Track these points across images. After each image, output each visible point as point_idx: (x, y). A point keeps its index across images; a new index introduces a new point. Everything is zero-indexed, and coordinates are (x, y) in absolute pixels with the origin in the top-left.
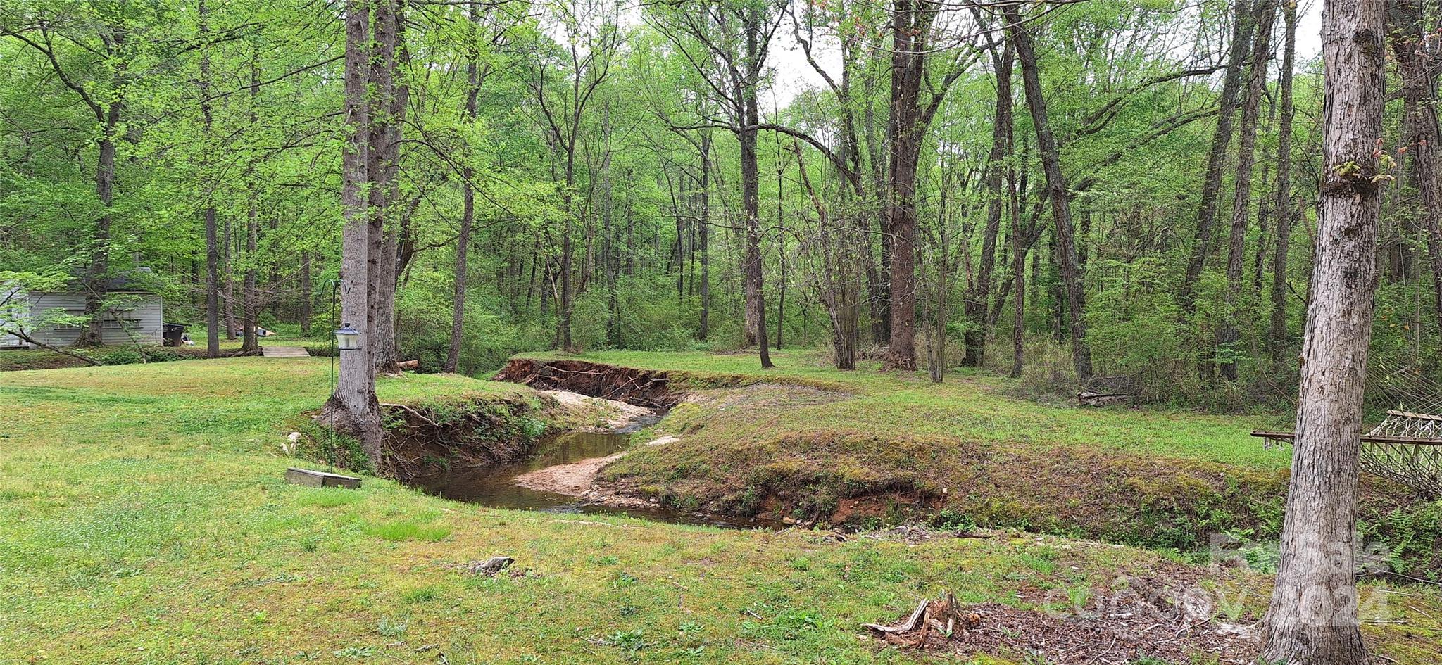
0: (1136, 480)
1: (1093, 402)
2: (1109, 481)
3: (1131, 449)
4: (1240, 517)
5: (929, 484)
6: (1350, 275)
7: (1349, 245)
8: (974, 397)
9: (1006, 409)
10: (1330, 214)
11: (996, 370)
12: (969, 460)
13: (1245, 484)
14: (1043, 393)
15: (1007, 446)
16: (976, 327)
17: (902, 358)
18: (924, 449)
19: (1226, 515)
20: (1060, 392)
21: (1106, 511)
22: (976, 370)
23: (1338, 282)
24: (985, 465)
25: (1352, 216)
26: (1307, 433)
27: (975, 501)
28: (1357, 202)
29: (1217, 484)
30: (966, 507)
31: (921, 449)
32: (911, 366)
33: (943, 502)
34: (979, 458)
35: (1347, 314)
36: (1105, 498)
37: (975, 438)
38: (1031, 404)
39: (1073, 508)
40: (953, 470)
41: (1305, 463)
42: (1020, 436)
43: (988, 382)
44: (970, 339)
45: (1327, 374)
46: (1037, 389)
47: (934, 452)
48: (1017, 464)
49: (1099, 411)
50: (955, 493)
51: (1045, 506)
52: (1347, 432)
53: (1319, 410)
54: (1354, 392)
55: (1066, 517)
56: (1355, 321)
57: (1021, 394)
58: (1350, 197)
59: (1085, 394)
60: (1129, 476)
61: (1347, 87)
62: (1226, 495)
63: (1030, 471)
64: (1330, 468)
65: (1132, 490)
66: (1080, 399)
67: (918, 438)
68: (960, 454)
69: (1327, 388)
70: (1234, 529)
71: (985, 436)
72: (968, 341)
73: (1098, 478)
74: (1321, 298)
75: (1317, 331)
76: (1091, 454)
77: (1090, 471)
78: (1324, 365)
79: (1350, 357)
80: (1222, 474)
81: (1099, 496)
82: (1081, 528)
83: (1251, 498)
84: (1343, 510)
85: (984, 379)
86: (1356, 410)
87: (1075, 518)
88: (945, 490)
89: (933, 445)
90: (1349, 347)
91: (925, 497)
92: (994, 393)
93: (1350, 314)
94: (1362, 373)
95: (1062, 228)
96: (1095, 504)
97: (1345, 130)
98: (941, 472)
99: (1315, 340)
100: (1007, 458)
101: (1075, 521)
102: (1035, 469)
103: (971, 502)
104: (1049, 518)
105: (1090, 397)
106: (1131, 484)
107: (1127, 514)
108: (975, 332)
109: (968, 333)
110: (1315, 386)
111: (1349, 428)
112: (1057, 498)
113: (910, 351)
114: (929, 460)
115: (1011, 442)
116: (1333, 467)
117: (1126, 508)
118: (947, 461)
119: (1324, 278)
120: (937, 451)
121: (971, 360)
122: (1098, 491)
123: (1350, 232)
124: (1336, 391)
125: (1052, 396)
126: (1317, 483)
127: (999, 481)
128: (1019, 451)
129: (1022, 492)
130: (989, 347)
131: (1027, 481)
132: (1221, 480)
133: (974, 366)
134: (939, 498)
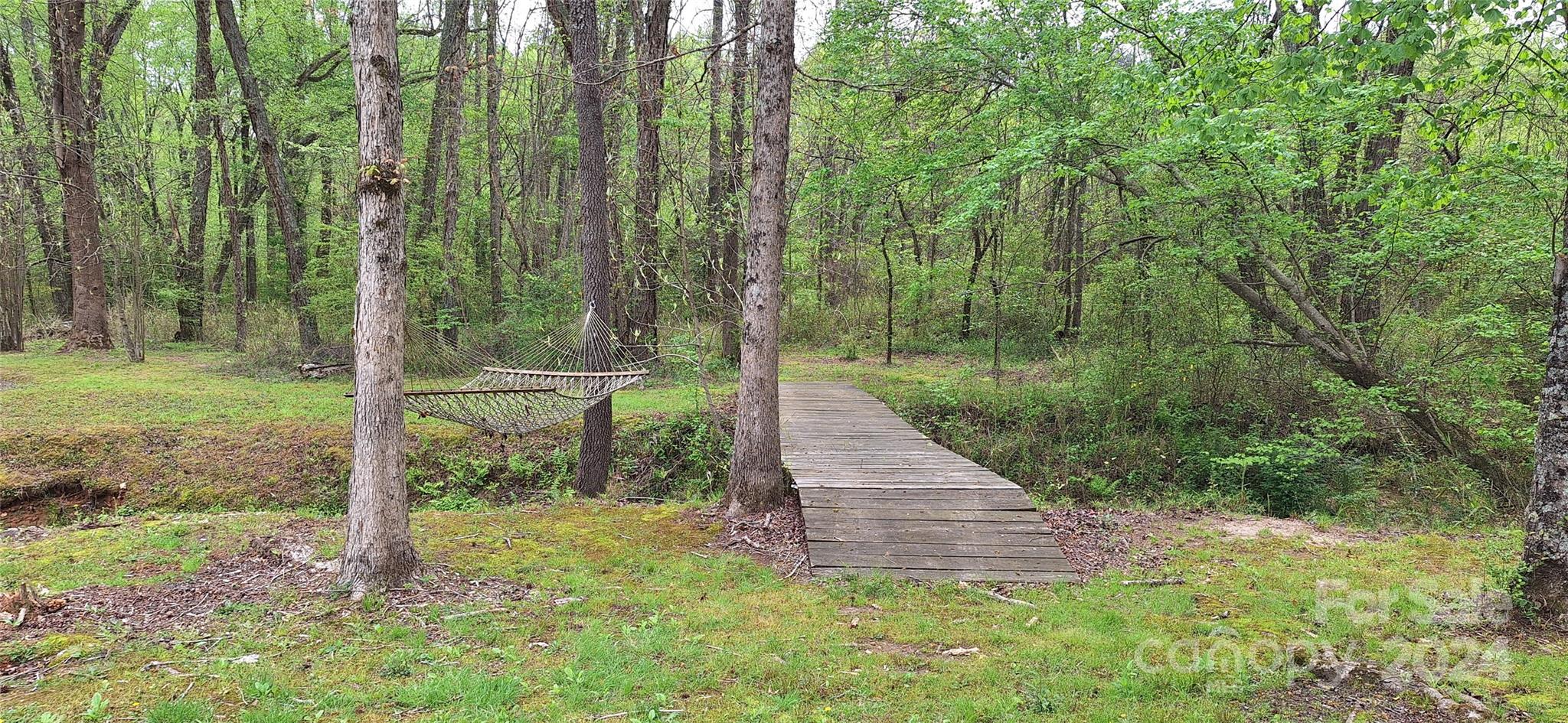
0: (337, 449)
1: (315, 374)
2: (309, 453)
3: (335, 419)
4: (433, 472)
5: (103, 481)
6: (383, 259)
7: (380, 235)
8: (181, 376)
9: (216, 387)
10: (364, 209)
11: (217, 344)
12: (154, 448)
13: (436, 441)
14: (264, 367)
15: (202, 428)
16: (189, 295)
17: (91, 334)
18: (95, 441)
19: (419, 472)
20: (283, 365)
21: (306, 483)
22: (193, 345)
23: (374, 265)
24: (173, 452)
25: (381, 211)
26: (360, 392)
27: (160, 493)
28: (384, 199)
29: (412, 444)
30: (150, 501)
31: (91, 441)
32: (104, 342)
33: (122, 499)
34: (167, 445)
35: (383, 292)
36: (305, 471)
37: (162, 422)
38: (247, 381)
39: (272, 485)
40: (133, 461)
41: (360, 416)
42: (218, 417)
43: (204, 358)
44: (183, 309)
45: (371, 342)
46: (257, 364)
47: (108, 444)
48: (212, 446)
49: (320, 383)
50: (136, 488)
51: (241, 487)
52: (391, 389)
53: (367, 372)
54: (393, 355)
55: (264, 496)
56: (390, 297)
57: (239, 370)
58: (378, 195)
59: (306, 366)
60: (330, 446)
61: (370, 102)
62: (420, 453)
63: (226, 453)
64: (378, 419)
65: (333, 459)
66: (301, 372)
67: (88, 430)
68: (142, 443)
69: (372, 353)
70: (426, 484)
71: (175, 419)
72: (181, 312)
73: (299, 451)
74: (363, 279)
75: (362, 306)
76: (294, 428)
77: (291, 446)
78: (368, 334)
79: (388, 327)
80: (417, 435)
81: (299, 469)
82: (280, 504)
83: (442, 454)
84: (391, 452)
85: (201, 355)
86: (397, 370)
87: (273, 495)
88: (123, 486)
89: (106, 436)
90: (386, 319)
91: (98, 497)
92: (208, 370)
93: (385, 292)
94: (399, 339)
95: (275, 186)
96: (294, 479)
97: (370, 138)
98: (117, 465)
99: (361, 313)
100: (200, 442)
101: (274, 498)
102: (233, 450)
103: (156, 494)
104: (245, 499)
105: (312, 369)
106: (332, 454)
107: (328, 483)
108: (189, 301)
109: (180, 302)
110: (363, 352)
111: (392, 385)
112: (254, 477)
113: (103, 327)
114: (102, 453)
115: (206, 423)
116: (380, 417)
117: (327, 478)
118: (126, 452)
119: (364, 262)
120: (113, 441)
121: (185, 334)
122: (298, 465)
123: (381, 224)
124: (378, 355)
125: (276, 370)
126: (369, 432)
127: (190, 467)
128: (216, 433)
129: (215, 476)
130: (209, 319)
131: (222, 464)
132: (416, 440)
133: (190, 340)
134: (116, 495)
